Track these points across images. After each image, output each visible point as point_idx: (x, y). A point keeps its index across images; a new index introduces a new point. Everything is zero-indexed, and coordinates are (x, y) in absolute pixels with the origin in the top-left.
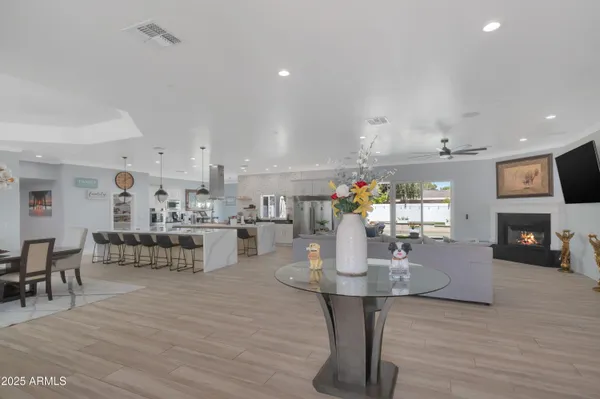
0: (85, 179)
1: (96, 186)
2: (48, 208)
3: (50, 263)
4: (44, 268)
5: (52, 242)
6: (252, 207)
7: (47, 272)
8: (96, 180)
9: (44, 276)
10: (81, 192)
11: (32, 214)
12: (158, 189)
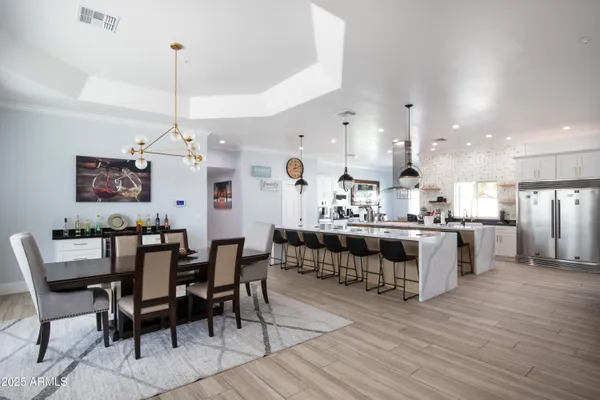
0: (261, 167)
1: (269, 176)
2: (229, 200)
3: (238, 273)
4: (232, 281)
5: (240, 242)
6: (441, 200)
7: (235, 287)
8: (270, 168)
9: (231, 293)
10: (256, 181)
11: (217, 206)
12: (342, 174)
